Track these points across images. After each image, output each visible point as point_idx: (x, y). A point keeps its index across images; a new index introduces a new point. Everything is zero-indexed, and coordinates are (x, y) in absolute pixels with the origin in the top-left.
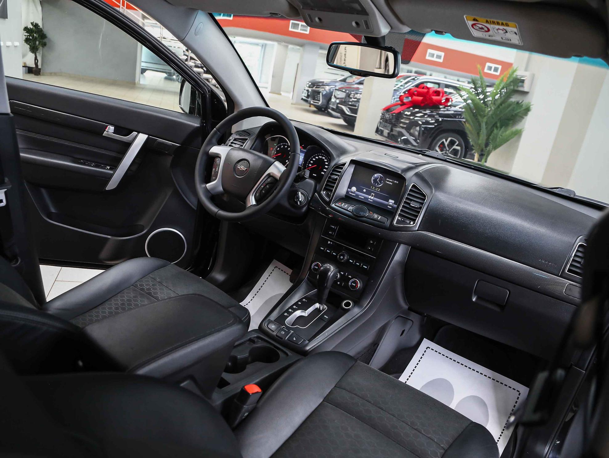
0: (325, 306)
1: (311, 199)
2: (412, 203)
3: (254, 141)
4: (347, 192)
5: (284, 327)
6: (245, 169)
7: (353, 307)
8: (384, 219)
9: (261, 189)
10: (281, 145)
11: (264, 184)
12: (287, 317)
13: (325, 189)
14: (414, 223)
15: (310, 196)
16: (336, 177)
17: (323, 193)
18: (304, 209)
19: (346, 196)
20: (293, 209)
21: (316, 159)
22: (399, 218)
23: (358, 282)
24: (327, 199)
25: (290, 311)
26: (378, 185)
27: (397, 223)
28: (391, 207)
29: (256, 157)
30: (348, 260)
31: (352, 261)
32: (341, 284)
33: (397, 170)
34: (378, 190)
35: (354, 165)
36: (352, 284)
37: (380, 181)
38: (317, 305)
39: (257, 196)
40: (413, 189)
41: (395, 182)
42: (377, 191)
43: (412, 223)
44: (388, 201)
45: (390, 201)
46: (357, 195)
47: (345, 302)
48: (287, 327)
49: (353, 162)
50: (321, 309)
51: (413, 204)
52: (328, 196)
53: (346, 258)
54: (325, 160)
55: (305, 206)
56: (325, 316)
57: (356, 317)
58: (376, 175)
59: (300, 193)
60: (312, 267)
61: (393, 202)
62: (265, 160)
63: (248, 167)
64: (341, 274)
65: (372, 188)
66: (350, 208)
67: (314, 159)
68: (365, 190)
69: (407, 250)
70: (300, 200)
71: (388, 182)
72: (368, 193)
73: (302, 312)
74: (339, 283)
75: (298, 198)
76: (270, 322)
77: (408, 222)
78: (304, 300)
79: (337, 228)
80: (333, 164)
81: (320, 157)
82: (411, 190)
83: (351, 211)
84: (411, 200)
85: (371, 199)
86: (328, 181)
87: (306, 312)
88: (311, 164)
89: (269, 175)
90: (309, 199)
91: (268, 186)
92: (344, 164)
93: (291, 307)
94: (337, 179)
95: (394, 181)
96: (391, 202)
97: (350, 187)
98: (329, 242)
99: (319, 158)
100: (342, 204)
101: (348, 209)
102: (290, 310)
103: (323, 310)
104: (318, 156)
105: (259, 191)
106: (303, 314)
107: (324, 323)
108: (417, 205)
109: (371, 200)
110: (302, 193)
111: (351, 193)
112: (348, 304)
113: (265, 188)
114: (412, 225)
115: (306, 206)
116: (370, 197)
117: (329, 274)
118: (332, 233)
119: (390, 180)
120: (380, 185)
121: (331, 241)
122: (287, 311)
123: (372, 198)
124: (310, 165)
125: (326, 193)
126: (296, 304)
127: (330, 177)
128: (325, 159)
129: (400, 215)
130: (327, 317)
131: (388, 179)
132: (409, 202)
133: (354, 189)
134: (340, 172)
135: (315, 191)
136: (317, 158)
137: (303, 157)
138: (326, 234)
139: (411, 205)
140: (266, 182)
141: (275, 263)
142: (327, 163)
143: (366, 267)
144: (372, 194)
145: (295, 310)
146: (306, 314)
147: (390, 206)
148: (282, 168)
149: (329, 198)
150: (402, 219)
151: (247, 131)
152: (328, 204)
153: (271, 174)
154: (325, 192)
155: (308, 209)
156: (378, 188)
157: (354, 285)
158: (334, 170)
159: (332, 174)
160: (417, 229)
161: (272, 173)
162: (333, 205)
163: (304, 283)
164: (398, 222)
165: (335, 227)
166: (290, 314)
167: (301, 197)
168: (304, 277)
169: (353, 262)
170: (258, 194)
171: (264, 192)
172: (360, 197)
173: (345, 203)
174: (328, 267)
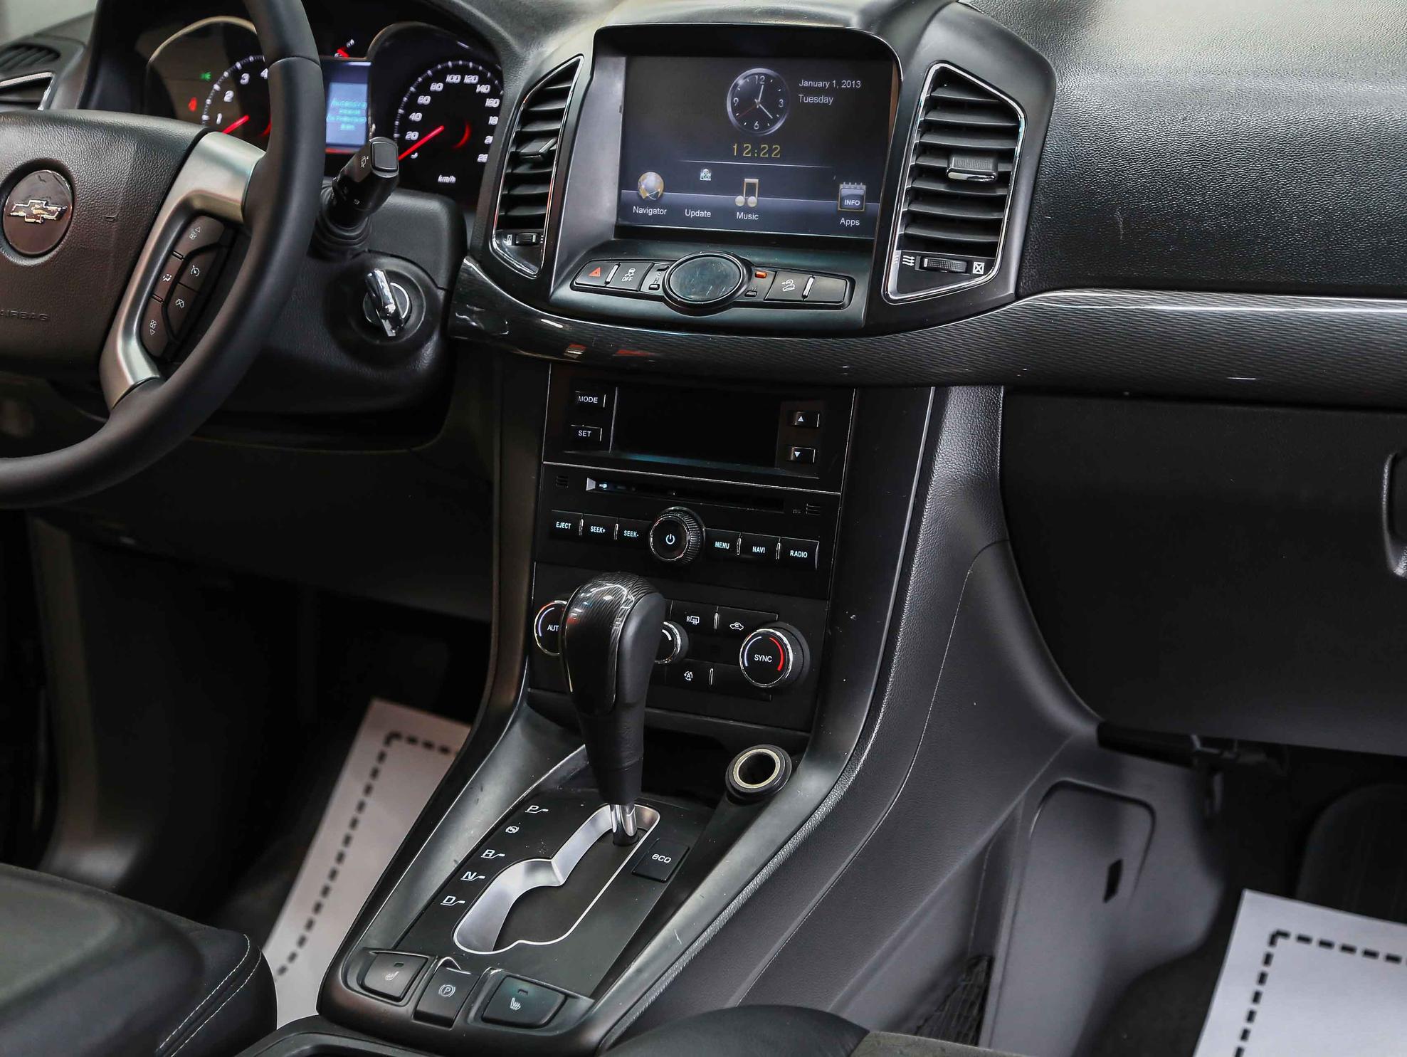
0: (648, 812)
1: (450, 292)
2: (952, 166)
3: (84, 77)
4: (623, 207)
5: (447, 964)
6: (52, 213)
7: (791, 773)
8: (833, 286)
9: (161, 293)
10: (237, 75)
11: (175, 263)
12: (460, 912)
13: (508, 225)
14: (989, 267)
15: (442, 280)
16: (543, 147)
17: (503, 246)
18: (428, 352)
19: (620, 230)
20: (368, 372)
21: (434, 95)
22: (910, 261)
23: (785, 639)
24: (530, 271)
25: (470, 878)
26: (763, 127)
27: (901, 289)
28: (857, 223)
29: (98, 137)
30: (706, 544)
31: (726, 546)
32: (701, 677)
33: (832, 20)
34: (770, 151)
35: (623, 60)
36: (757, 657)
37: (770, 100)
38: (607, 818)
39: (152, 332)
40: (942, 93)
41: (847, 84)
42: (771, 160)
43: (978, 267)
44: (834, 194)
45: (846, 189)
46: (676, 211)
47: (742, 759)
48: (466, 960)
49: (608, 41)
50: (630, 830)
51: (961, 168)
52: (527, 250)
53: (691, 537)
54: (484, 89)
55: (429, 338)
56: (656, 857)
57: (818, 816)
58: (740, 81)
59: (380, 274)
60: (537, 633)
61: (860, 189)
62: (149, 142)
63: (69, 198)
64: (688, 628)
65: (740, 150)
66: (654, 279)
67: (424, 100)
68: (706, 175)
69: (990, 406)
70: (391, 308)
71: (810, 99)
72: (728, 182)
73: (533, 868)
74: (689, 676)
75: (379, 303)
76: (371, 959)
77: (958, 266)
78: (533, 809)
79: (610, 401)
80: (516, 85)
81: (454, 79)
82: (933, 104)
83: (660, 292)
84: (947, 152)
85: (746, 209)
86: (512, 181)
87: (553, 861)
88: (414, 126)
89: (189, 212)
90: (436, 297)
91: (194, 270)
92: (569, 72)
93: (472, 860)
94: (550, 154)
95: (839, 83)
96: (852, 192)
97: (627, 178)
98: (590, 485)
99: (447, 86)
100: (605, 271)
101: (645, 289)
102: (470, 876)
103: (640, 830)
104: (440, 77)
105: (156, 306)
106: (541, 879)
107: (660, 891)
108: (984, 168)
109: (750, 217)
110: (392, 276)
111: (641, 211)
112: (759, 768)
113: (184, 280)
114: (980, 276)
115: (435, 338)
116: (740, 200)
117: (618, 626)
118: (595, 433)
119: (820, 84)
120: (774, 122)
121: (598, 478)
122: (453, 884)
123: (753, 201)
124: (412, 135)
125: (514, 243)
126: (494, 837)
127: (516, 159)
128: (481, 82)
129: (908, 243)
130: (667, 860)
131: (806, 84)
132: (941, 163)
133: (651, 181)
134: (557, 115)
135: (460, 248)
136: (437, 87)
137: (365, 105)
138: (564, 443)
139: (951, 175)
140: (183, 250)
141: (383, 713)
142: (492, 103)
143: (804, 555)
144: (747, 180)
145: (493, 870)
146: (558, 870)
147: (851, 214)
148: (248, 157)
149: (538, 264)
150: (922, 262)
151: (41, 41)
152: (538, 291)
153: (197, 204)
154: (508, 243)
155: (450, 349)
156: (772, 139)
157: (767, 659)
158: (528, 118)
159: (523, 139)
160: (1011, 290)
161: (203, 195)
162: (565, 293)
163: (517, 728)
164: (908, 279)
165: (600, 400)
166: (472, 893)
167: (394, 298)
168: (512, 697)
169: (733, 546)
170: (153, 324)
171: (180, 302)
172: (692, 214)
173: (619, 262)
174: (608, 598)
